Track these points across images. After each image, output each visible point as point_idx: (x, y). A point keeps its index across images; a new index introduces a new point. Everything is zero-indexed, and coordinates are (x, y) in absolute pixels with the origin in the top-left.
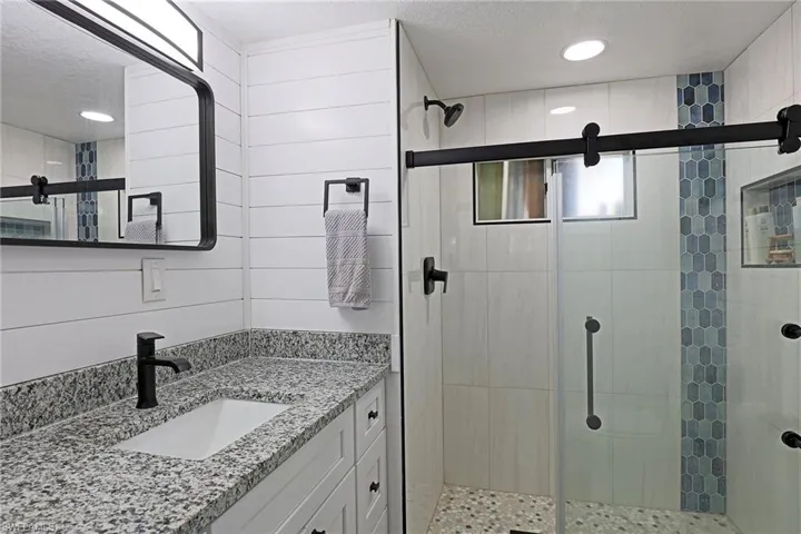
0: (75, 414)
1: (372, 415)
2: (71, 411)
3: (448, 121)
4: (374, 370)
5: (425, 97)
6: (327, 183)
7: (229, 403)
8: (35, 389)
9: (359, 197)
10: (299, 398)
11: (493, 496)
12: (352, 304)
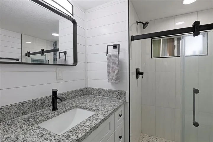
0: (36, 111)
1: (120, 116)
2: (34, 110)
3: (144, 27)
4: (121, 101)
5: (137, 21)
6: (108, 46)
7: (78, 110)
8: (24, 104)
9: (117, 50)
10: (97, 110)
11: (156, 138)
12: (114, 82)
